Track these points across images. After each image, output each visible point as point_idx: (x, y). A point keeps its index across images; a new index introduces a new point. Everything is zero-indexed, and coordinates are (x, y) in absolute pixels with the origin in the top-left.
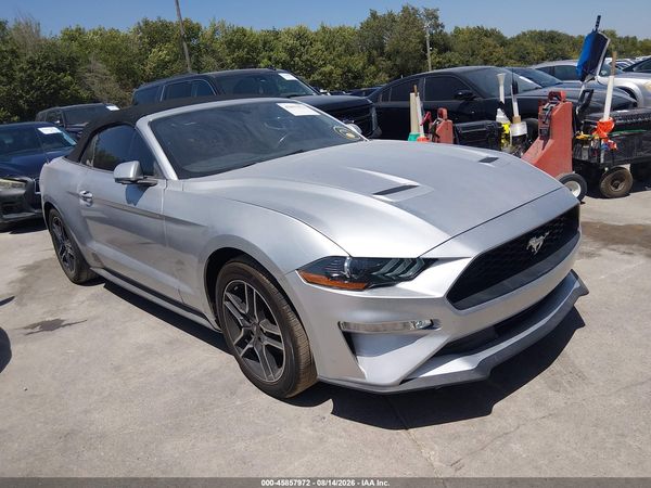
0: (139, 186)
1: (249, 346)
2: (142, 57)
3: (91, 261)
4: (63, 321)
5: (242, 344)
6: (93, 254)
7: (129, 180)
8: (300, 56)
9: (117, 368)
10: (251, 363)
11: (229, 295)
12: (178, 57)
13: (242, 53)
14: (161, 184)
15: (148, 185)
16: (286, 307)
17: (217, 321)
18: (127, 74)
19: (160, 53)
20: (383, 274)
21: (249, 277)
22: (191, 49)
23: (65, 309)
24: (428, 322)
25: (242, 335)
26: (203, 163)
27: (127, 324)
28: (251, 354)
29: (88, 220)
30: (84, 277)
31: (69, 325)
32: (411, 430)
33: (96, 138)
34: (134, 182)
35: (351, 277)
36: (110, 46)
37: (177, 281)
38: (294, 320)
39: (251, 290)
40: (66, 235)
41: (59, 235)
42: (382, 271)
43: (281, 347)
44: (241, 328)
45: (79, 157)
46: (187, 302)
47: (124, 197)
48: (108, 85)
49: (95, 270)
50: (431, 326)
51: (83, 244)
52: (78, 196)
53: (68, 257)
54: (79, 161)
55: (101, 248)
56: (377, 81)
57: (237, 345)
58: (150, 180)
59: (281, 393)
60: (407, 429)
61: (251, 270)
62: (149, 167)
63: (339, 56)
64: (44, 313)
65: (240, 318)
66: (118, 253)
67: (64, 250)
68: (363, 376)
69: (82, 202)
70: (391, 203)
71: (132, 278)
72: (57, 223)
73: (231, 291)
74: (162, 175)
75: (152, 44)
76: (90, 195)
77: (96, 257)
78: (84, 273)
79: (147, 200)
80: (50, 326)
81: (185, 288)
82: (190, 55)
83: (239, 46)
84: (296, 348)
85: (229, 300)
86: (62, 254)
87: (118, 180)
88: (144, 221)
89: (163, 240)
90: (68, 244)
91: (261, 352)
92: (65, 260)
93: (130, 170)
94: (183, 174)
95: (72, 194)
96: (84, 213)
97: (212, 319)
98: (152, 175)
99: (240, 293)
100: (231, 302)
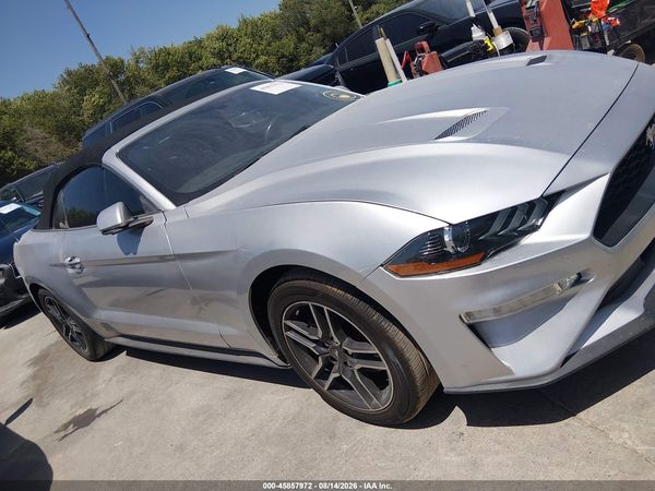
0: (131, 231)
1: (333, 376)
2: (76, 108)
3: (102, 332)
4: (96, 410)
5: (323, 375)
6: (102, 323)
7: (118, 227)
8: (230, 57)
9: (181, 448)
10: (342, 393)
11: (289, 323)
12: (112, 96)
13: (173, 72)
14: (158, 220)
15: (143, 226)
16: (376, 316)
17: (281, 357)
18: (67, 131)
19: (94, 98)
20: (495, 234)
21: (313, 294)
22: (121, 84)
23: (92, 395)
24: (574, 277)
25: (321, 364)
26: (198, 178)
27: (169, 390)
28: (340, 383)
29: (84, 289)
30: (101, 352)
31: (105, 411)
32: (582, 415)
33: (62, 195)
34: (125, 227)
35: (458, 252)
36: (41, 108)
37: (215, 325)
38: (392, 330)
39: (320, 311)
40: (65, 313)
41: (57, 315)
42: (492, 231)
43: (383, 366)
44: (316, 358)
45: (50, 222)
46: (235, 345)
47: (118, 249)
48: (52, 148)
49: (112, 340)
50: (579, 280)
51: (88, 316)
52: (64, 266)
53: (75, 336)
54: (51, 227)
55: (109, 315)
56: (313, 56)
57: (315, 378)
58: (142, 219)
59: (397, 420)
60: (574, 415)
61: (313, 284)
62: (136, 205)
63: (269, 45)
64: (72, 407)
65: (311, 346)
66: (133, 315)
67: (68, 329)
68: (509, 371)
69: (70, 271)
70: (468, 141)
71: (158, 337)
72: (50, 303)
73: (291, 317)
74: (155, 208)
75: (82, 93)
76: (77, 260)
77: (106, 326)
78: (100, 349)
79: (147, 244)
80: (85, 420)
81: (228, 330)
82: (122, 91)
83: (167, 66)
84: (405, 362)
85: (290, 329)
86: (67, 334)
87: (105, 232)
88: (151, 268)
89: (182, 283)
90: (71, 323)
91: (353, 378)
92: (73, 340)
93: (115, 215)
94: (179, 199)
95: (55, 265)
96: (77, 282)
97: (274, 356)
98: (143, 212)
99: (304, 316)
100: (296, 331)
